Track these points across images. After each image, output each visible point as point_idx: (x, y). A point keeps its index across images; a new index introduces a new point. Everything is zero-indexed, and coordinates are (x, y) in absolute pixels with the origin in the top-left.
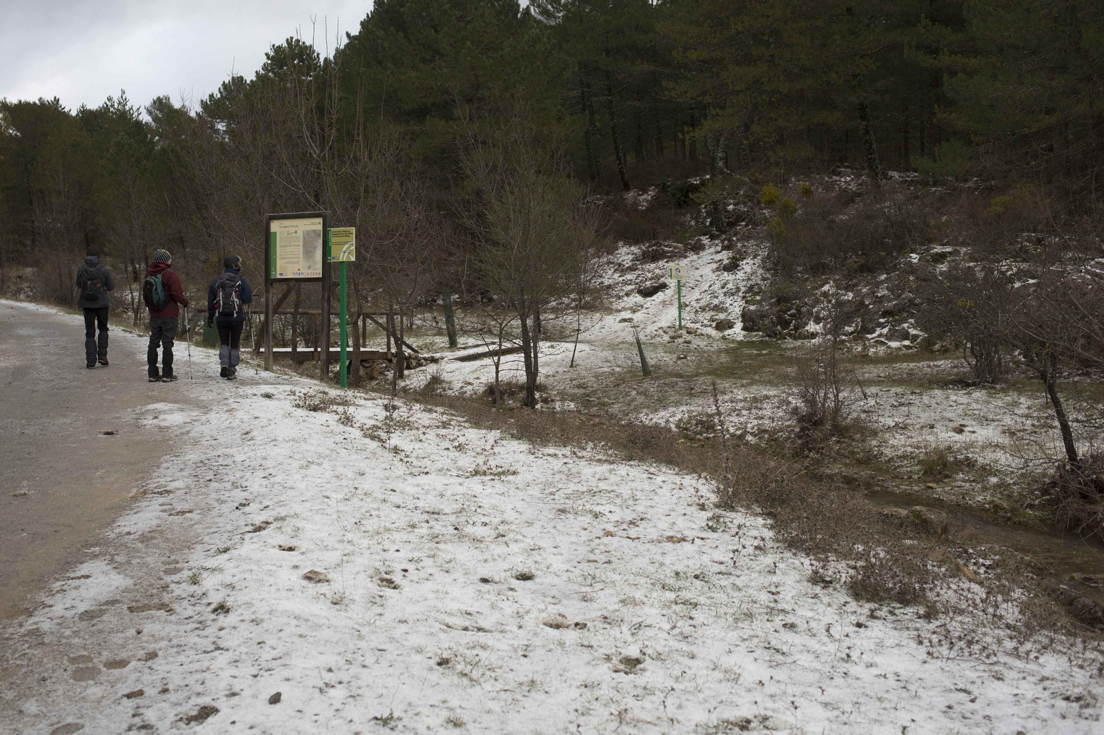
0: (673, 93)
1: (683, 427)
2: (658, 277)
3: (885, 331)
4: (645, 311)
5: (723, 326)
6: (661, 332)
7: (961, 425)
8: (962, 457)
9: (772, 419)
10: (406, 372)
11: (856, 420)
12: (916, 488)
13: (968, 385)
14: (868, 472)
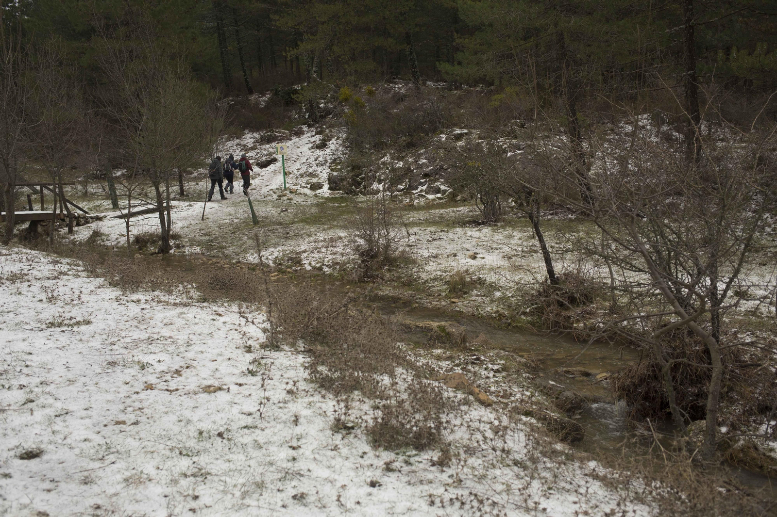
0: (277, 24)
1: (278, 262)
2: (270, 154)
3: (425, 188)
4: (261, 178)
5: (315, 187)
6: (271, 192)
7: (475, 253)
8: (476, 277)
9: (342, 255)
10: (75, 229)
11: (403, 252)
12: (444, 303)
13: (479, 224)
14: (410, 292)
